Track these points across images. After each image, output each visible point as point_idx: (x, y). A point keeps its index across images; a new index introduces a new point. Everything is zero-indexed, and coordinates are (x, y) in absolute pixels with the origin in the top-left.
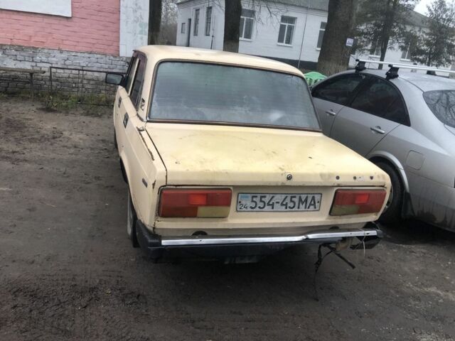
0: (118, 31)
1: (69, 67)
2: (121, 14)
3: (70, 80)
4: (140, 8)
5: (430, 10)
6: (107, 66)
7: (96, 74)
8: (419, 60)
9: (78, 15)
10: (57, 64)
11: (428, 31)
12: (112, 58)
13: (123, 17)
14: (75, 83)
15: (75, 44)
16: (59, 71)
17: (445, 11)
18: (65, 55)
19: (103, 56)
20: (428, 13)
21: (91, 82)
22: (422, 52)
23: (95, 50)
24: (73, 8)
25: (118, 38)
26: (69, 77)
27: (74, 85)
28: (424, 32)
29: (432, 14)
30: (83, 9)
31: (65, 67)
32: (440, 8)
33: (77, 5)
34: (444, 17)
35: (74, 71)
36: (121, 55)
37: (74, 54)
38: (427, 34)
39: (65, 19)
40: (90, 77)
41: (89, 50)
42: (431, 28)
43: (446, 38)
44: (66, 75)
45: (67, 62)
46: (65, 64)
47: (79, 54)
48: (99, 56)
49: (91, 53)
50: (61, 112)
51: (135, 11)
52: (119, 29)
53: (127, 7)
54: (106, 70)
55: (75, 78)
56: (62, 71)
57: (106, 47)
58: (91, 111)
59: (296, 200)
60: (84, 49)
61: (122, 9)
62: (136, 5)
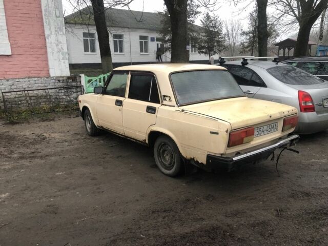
0: (46, 60)
1: (15, 90)
2: (48, 48)
3: (16, 99)
4: (60, 43)
5: (202, 22)
6: (43, 85)
7: (35, 92)
8: (202, 52)
9: (16, 53)
10: (5, 89)
11: (204, 34)
12: (45, 79)
13: (49, 50)
14: (20, 101)
15: (16, 73)
16: (7, 94)
17: (211, 21)
18: (10, 82)
19: (39, 79)
20: (202, 24)
21: (33, 98)
22: (203, 47)
23: (31, 75)
24: (12, 48)
25: (47, 64)
26: (15, 97)
27: (20, 102)
28: (202, 35)
29: (204, 24)
30: (19, 48)
31: (12, 90)
32: (208, 20)
33: (15, 46)
34: (211, 25)
35: (18, 93)
36: (51, 76)
37: (17, 80)
38: (204, 36)
39: (7, 57)
40: (31, 95)
41: (27, 76)
42: (205, 33)
43: (215, 37)
44: (12, 96)
45: (13, 87)
46: (11, 89)
47: (21, 80)
48: (36, 79)
49: (29, 78)
50: (23, 123)
51: (57, 45)
52: (47, 58)
53: (51, 43)
54: (43, 88)
55: (20, 97)
56: (9, 94)
57: (39, 72)
58: (45, 118)
59: (270, 127)
60: (25, 76)
61: (48, 45)
62: (57, 41)
